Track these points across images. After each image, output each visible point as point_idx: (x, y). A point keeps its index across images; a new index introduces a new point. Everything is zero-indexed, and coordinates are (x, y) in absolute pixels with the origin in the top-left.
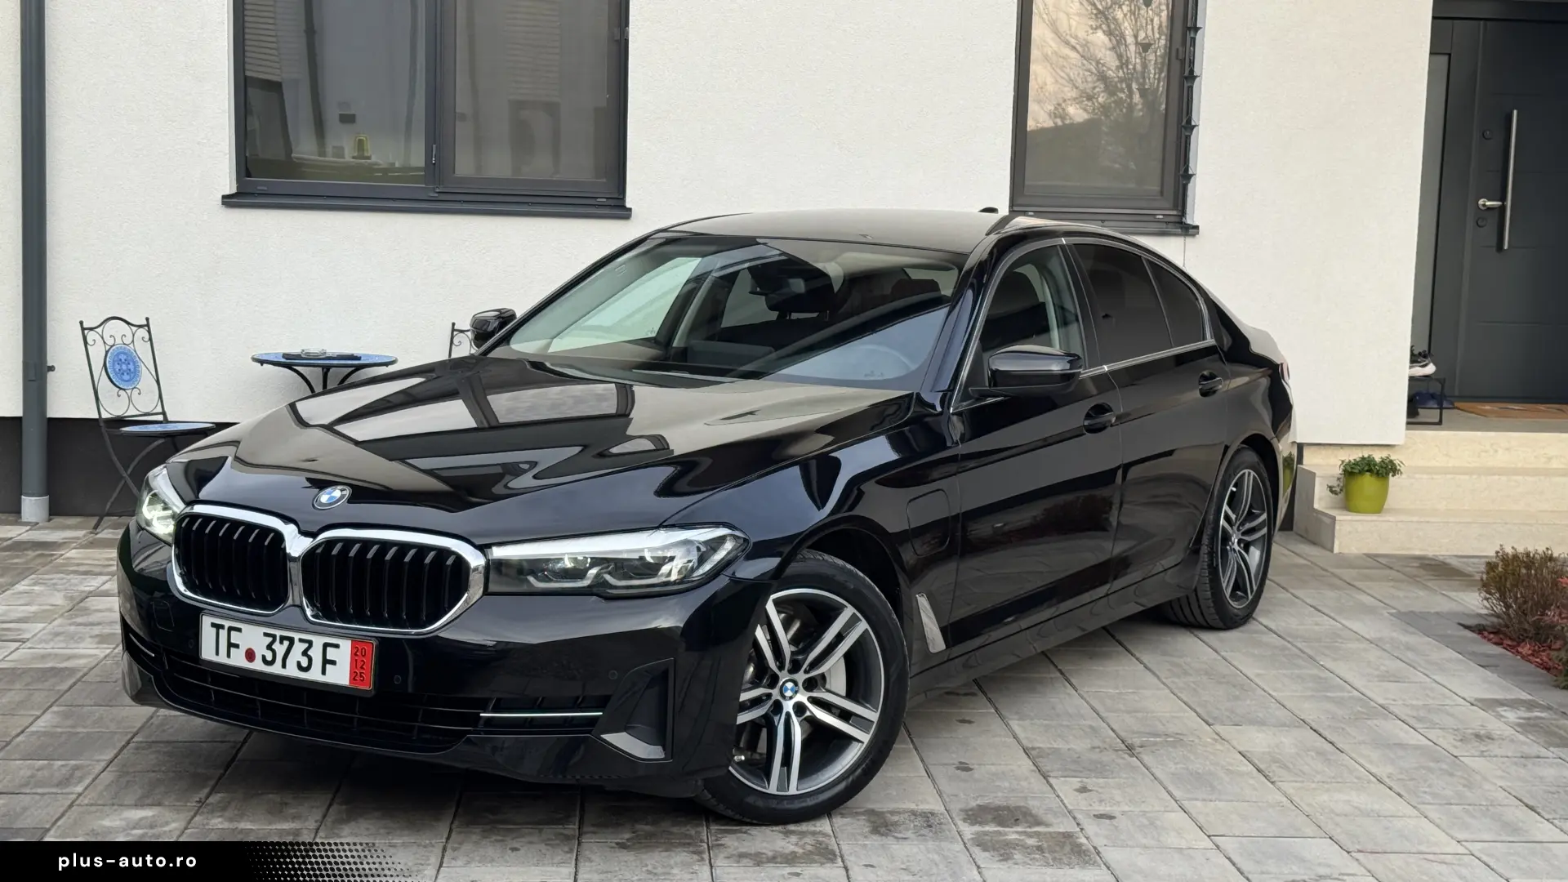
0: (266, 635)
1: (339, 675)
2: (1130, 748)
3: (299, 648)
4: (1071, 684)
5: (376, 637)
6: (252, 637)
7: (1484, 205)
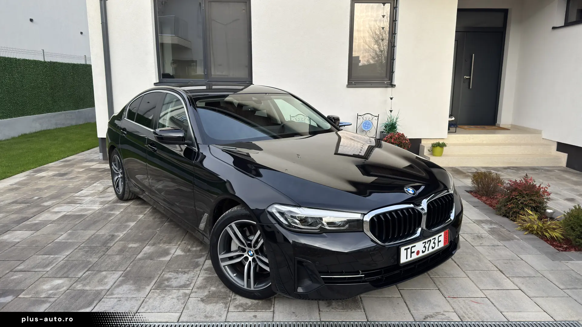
7: (466, 78)
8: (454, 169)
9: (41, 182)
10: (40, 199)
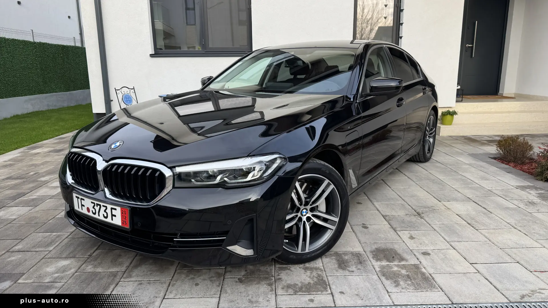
0: (92, 202)
1: (117, 221)
2: (419, 214)
3: (103, 209)
4: (387, 185)
5: (130, 207)
6: (88, 203)
7: (468, 46)
8: (466, 138)
9: (36, 158)
10: (36, 175)
